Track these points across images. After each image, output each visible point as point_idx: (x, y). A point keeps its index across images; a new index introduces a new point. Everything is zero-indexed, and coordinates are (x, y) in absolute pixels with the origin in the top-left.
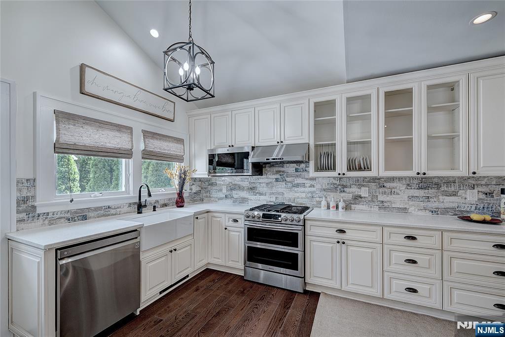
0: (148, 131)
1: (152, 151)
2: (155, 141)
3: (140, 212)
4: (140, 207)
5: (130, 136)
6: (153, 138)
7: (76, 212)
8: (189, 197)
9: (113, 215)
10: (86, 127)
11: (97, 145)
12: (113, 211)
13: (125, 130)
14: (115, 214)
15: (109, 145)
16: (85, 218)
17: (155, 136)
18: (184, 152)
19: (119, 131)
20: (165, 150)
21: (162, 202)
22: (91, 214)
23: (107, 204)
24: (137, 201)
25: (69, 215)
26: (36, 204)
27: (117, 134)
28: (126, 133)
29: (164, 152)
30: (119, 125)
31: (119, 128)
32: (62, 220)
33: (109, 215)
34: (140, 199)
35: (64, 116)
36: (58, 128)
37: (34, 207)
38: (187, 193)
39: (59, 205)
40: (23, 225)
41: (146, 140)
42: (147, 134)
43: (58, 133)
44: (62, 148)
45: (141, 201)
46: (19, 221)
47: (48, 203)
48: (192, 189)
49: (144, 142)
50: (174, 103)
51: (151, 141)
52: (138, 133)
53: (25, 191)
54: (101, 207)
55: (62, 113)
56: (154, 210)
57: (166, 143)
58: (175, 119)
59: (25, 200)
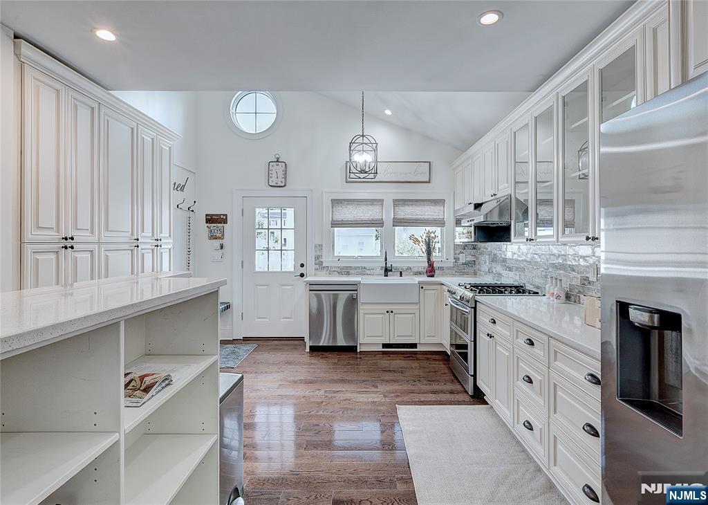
0: (399, 200)
1: (403, 219)
2: (407, 207)
3: (386, 275)
4: (387, 271)
6: (404, 205)
7: (343, 269)
9: (368, 274)
11: (355, 219)
12: (368, 272)
13: (376, 203)
14: (370, 275)
15: (363, 218)
16: (348, 274)
17: (406, 203)
18: (444, 215)
19: (372, 205)
20: (417, 215)
21: (416, 270)
22: (352, 271)
23: (363, 265)
24: (384, 265)
25: (339, 270)
26: (322, 260)
27: (371, 207)
28: (377, 205)
29: (417, 217)
30: (371, 200)
31: (372, 202)
32: (336, 272)
33: (365, 274)
34: (386, 264)
35: (336, 202)
36: (332, 211)
37: (322, 262)
38: (450, 262)
39: (333, 261)
40: (318, 272)
41: (396, 208)
42: (397, 203)
43: (332, 215)
44: (335, 224)
45: (388, 265)
46: (315, 269)
47: (327, 260)
48: (459, 258)
49: (394, 211)
50: (430, 162)
51: (402, 208)
52: (388, 203)
53: (318, 252)
54: (359, 267)
55: (335, 200)
56: (401, 276)
57: (418, 208)
58: (432, 180)
59: (317, 257)
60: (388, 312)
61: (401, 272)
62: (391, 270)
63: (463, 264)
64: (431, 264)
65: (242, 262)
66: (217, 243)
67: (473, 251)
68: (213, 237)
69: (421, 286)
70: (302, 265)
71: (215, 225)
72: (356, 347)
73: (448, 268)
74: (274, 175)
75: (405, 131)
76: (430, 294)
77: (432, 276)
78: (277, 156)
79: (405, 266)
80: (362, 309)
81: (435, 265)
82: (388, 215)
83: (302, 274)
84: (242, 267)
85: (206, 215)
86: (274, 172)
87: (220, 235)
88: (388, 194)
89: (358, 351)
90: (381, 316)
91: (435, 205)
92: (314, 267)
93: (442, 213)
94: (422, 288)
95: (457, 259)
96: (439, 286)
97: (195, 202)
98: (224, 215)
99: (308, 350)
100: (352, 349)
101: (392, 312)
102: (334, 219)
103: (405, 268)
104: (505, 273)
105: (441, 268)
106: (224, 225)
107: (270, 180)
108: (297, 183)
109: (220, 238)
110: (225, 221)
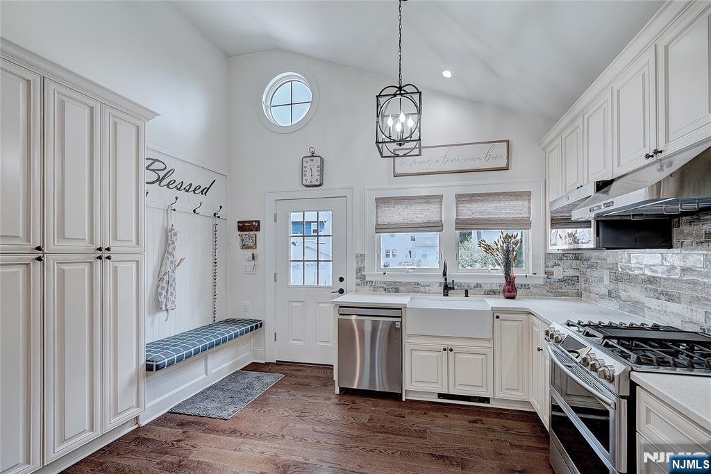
0: (463, 195)
1: (470, 219)
2: (474, 204)
3: (446, 295)
4: (447, 289)
5: (439, 206)
6: (470, 201)
7: (390, 284)
8: (544, 285)
9: (422, 292)
10: (397, 206)
11: (406, 221)
12: (422, 289)
13: (434, 200)
14: (425, 292)
15: (416, 220)
16: (397, 291)
17: (474, 198)
18: (530, 213)
19: (428, 203)
20: (490, 214)
21: (487, 287)
22: (401, 288)
23: (416, 280)
24: (444, 281)
25: (385, 286)
26: (365, 273)
27: (426, 206)
28: (434, 203)
29: (489, 216)
30: (427, 196)
31: (427, 199)
32: (382, 289)
33: (418, 292)
34: (446, 279)
35: (381, 202)
36: (377, 213)
37: (365, 276)
38: (538, 278)
39: (379, 275)
40: (359, 288)
41: (460, 206)
42: (461, 198)
43: (377, 217)
44: (380, 229)
45: (448, 281)
46: (357, 285)
47: (371, 273)
48: (553, 273)
49: (457, 210)
50: (508, 142)
51: (467, 205)
52: (449, 200)
53: (360, 263)
54: (411, 283)
55: (380, 198)
56: (466, 296)
57: (492, 205)
58: (512, 165)
59: (359, 270)
60: (445, 350)
61: (467, 291)
62: (453, 288)
63: (559, 281)
64: (510, 280)
65: (275, 274)
66: (249, 253)
67: (575, 263)
68: (245, 247)
69: (497, 314)
70: (341, 279)
71: (247, 233)
72: (401, 394)
73: (535, 286)
74: (308, 173)
75: (473, 103)
76: (510, 328)
77: (513, 298)
78: (312, 150)
79: (473, 282)
80: (408, 343)
81: (515, 282)
82: (449, 214)
83: (341, 289)
84: (276, 281)
85: (239, 222)
86: (308, 169)
87: (252, 244)
88: (449, 187)
89: (404, 400)
90: (435, 354)
91: (516, 199)
92: (355, 281)
93: (527, 211)
94: (498, 317)
95: (549, 274)
96: (525, 316)
97: (221, 207)
98: (256, 221)
99: (337, 391)
100: (396, 397)
101: (451, 350)
102: (379, 223)
103: (472, 285)
104: (652, 303)
105: (526, 287)
106: (256, 232)
107: (304, 178)
108: (334, 181)
109: (251, 247)
110: (258, 229)
